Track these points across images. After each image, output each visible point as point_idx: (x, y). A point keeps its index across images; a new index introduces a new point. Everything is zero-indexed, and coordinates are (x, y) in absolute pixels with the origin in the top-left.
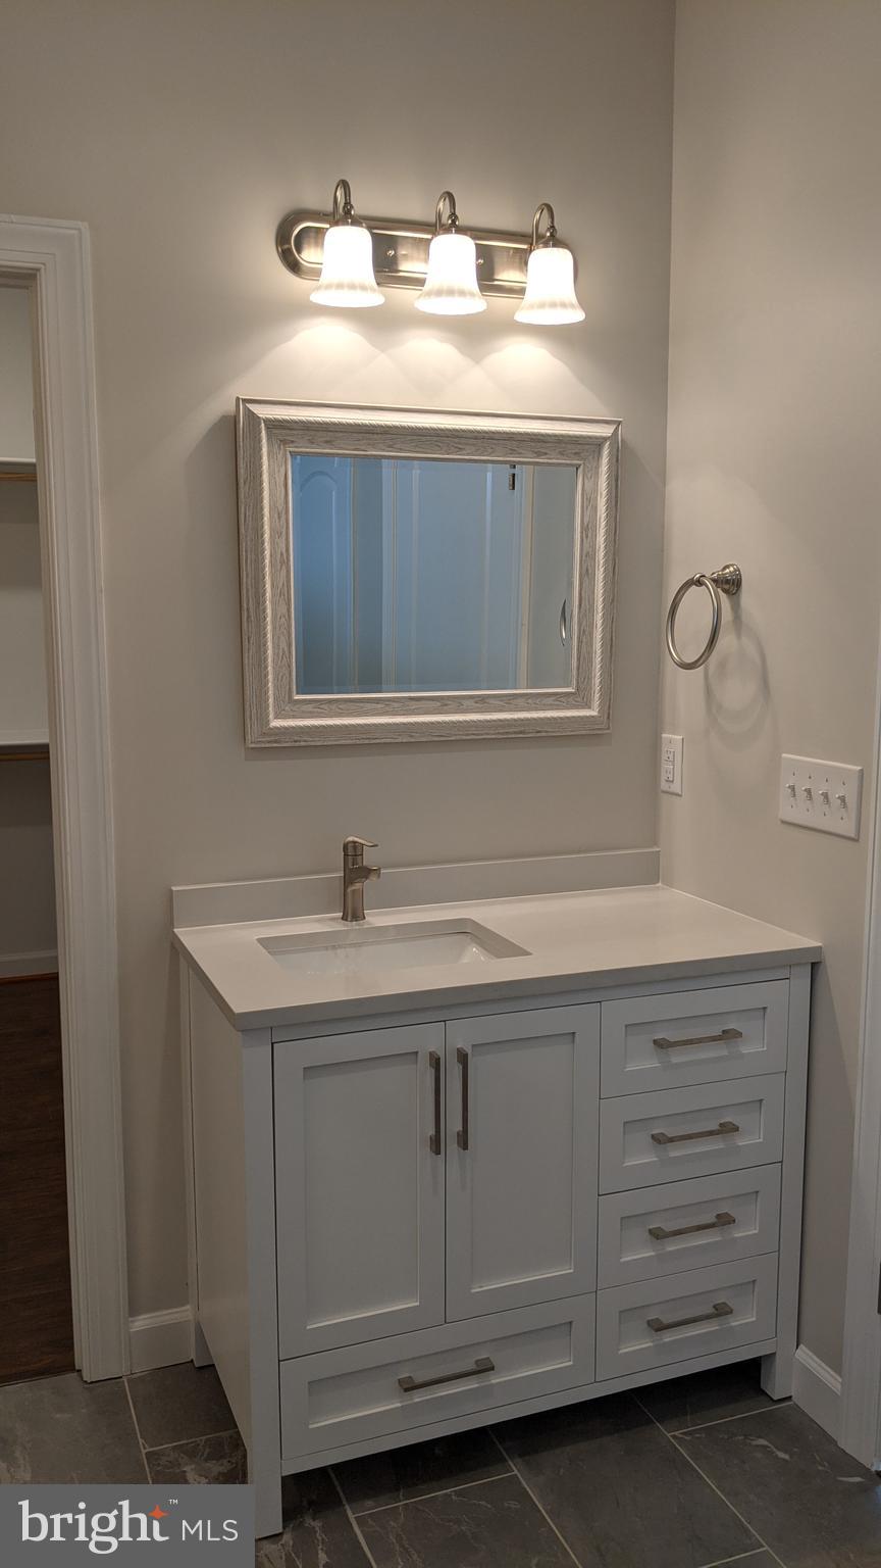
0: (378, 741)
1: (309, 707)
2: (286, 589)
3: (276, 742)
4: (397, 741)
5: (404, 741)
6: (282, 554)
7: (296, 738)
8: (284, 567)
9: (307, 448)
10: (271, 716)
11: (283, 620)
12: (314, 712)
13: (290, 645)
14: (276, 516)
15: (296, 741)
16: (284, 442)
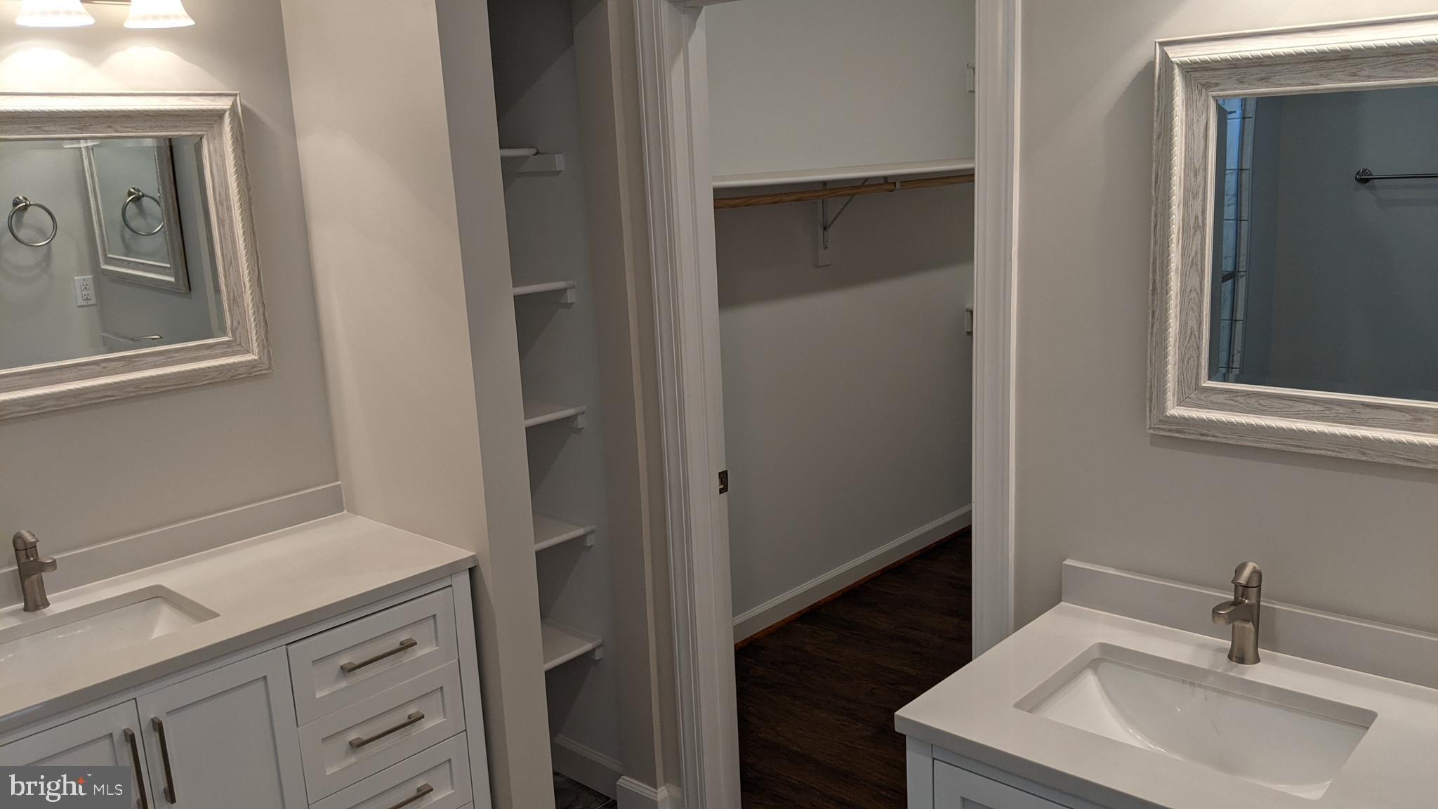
0: (1312, 451)
1: (1220, 398)
2: (1199, 255)
3: (1178, 431)
4: (1339, 455)
5: (1351, 457)
6: (1196, 218)
7: (1203, 431)
8: (1198, 233)
9: (1235, 89)
10: (1169, 403)
11: (1193, 294)
12: (1225, 404)
13: (1200, 324)
14: (1192, 174)
15: (1204, 435)
16: (1207, 86)
